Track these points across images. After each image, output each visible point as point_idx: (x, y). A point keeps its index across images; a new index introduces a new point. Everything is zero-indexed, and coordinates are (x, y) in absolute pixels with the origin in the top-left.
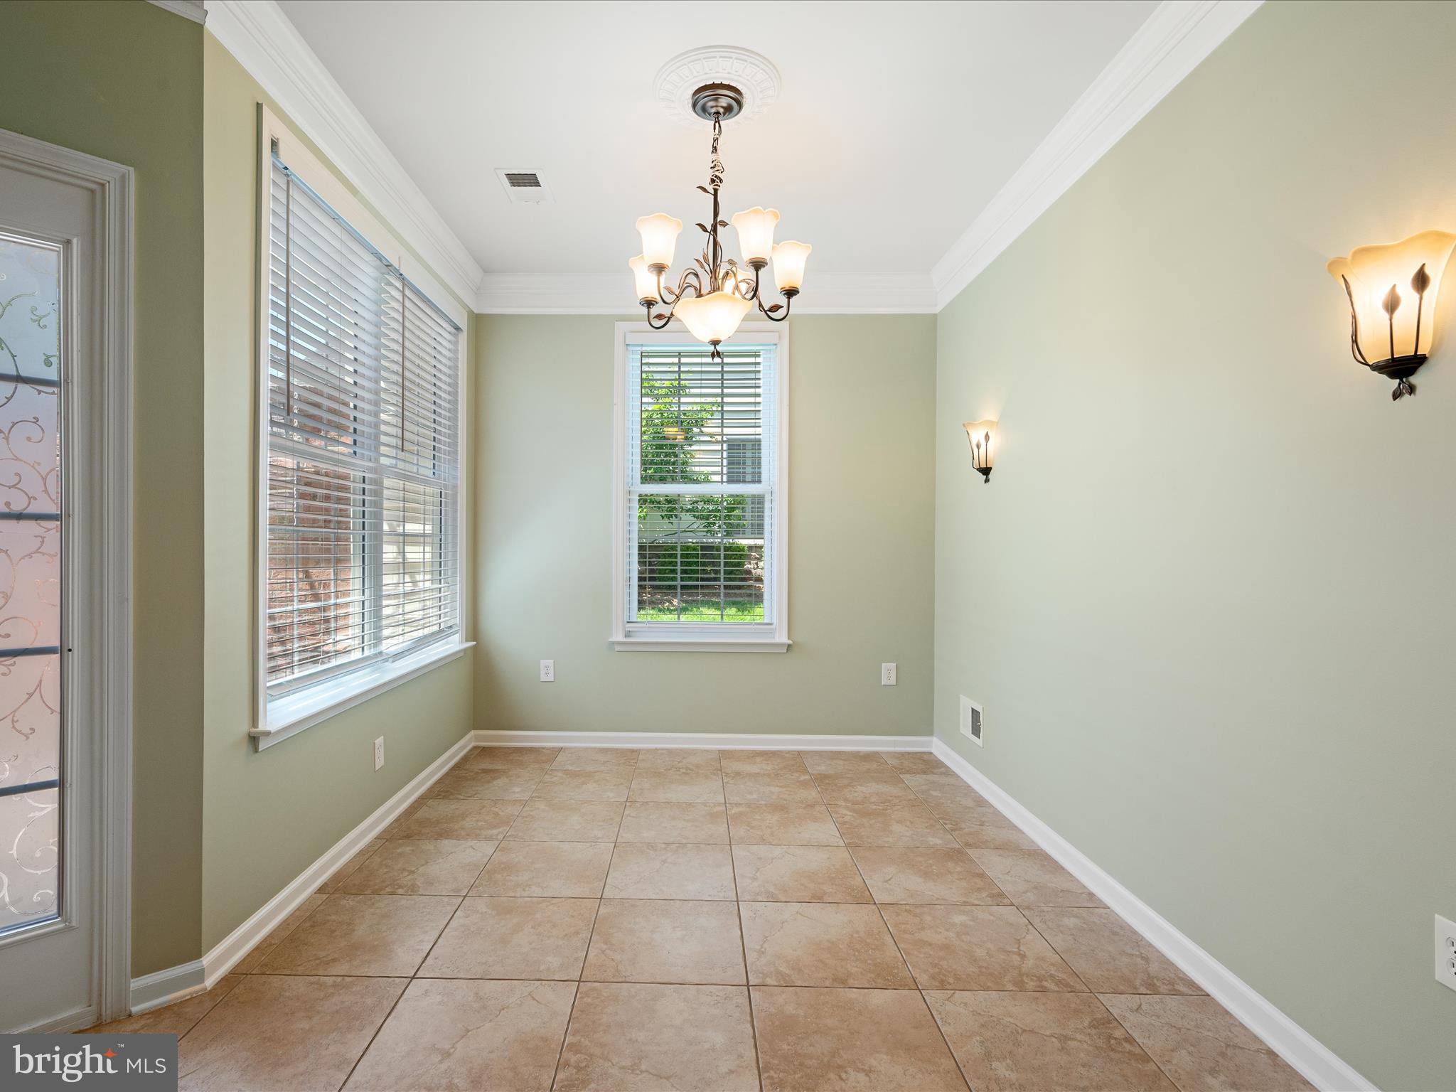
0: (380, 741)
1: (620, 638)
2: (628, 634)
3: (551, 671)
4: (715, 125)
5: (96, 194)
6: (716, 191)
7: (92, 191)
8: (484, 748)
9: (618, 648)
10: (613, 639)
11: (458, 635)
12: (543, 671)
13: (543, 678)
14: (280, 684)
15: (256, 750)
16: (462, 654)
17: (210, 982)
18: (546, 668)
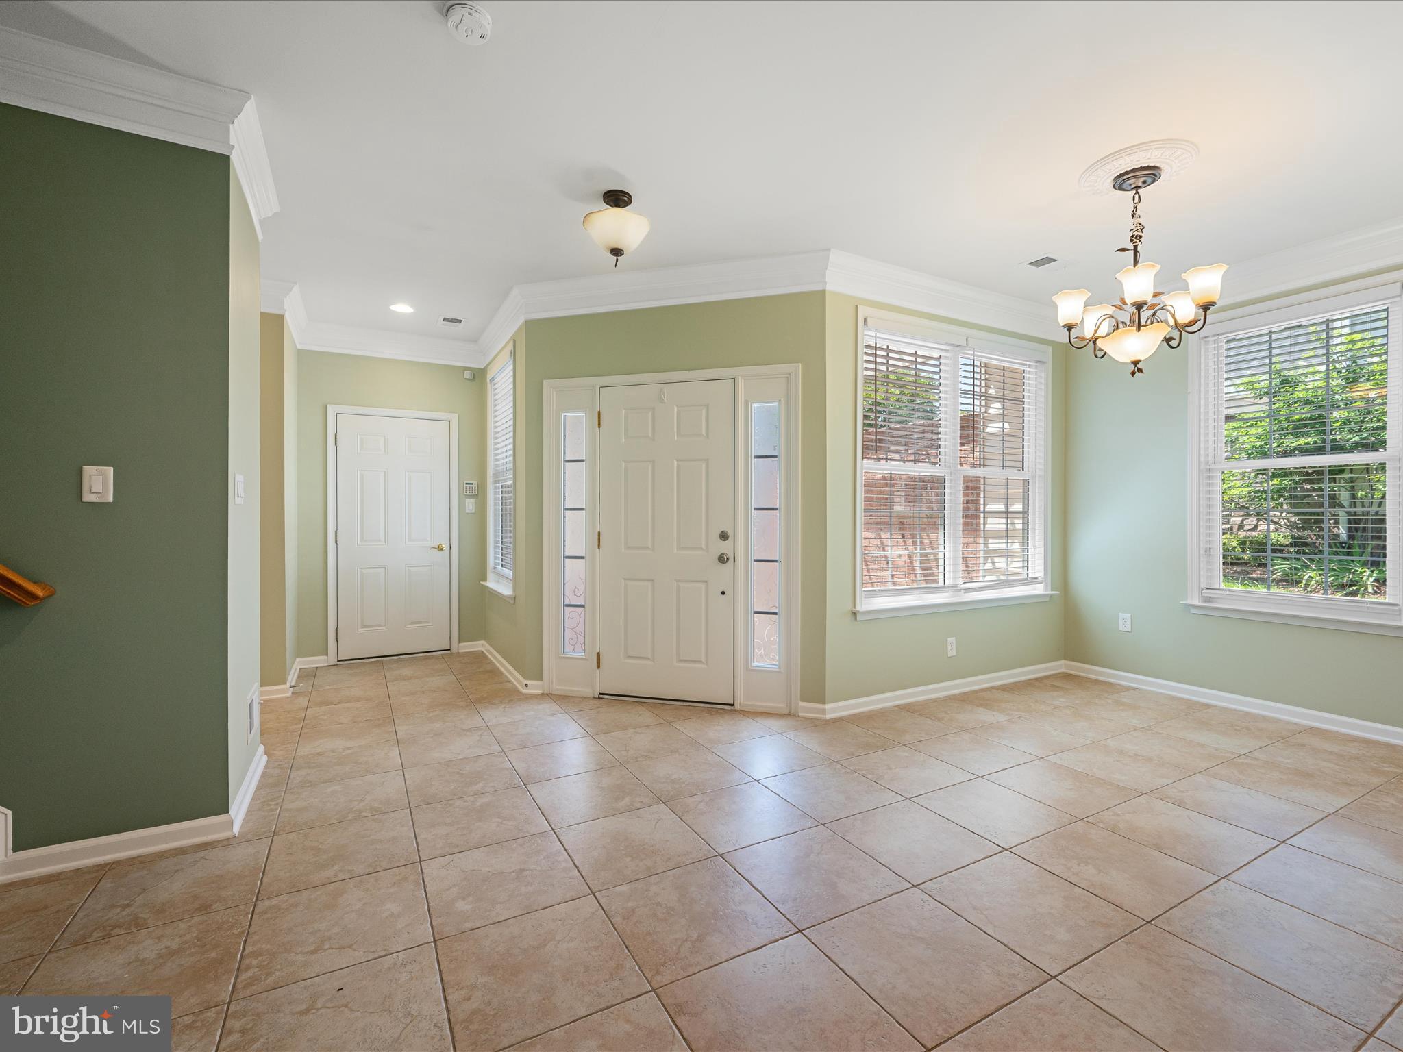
0: (952, 640)
1: (1195, 602)
2: (1208, 600)
3: (1129, 623)
4: (1134, 197)
5: (788, 379)
6: (1136, 247)
7: (787, 377)
8: (1070, 675)
9: (1193, 611)
10: (1189, 602)
11: (1043, 584)
12: (1121, 623)
13: (1121, 628)
14: (875, 590)
15: (856, 619)
16: (1048, 599)
17: (829, 716)
18: (1124, 622)
